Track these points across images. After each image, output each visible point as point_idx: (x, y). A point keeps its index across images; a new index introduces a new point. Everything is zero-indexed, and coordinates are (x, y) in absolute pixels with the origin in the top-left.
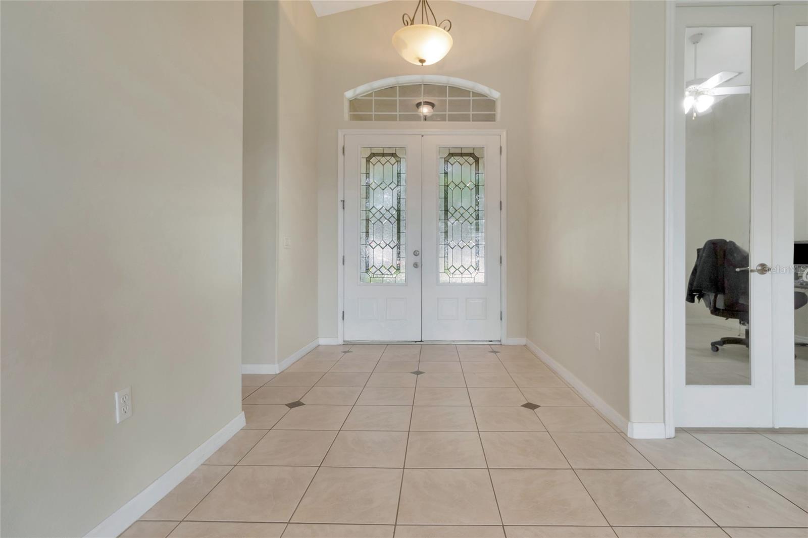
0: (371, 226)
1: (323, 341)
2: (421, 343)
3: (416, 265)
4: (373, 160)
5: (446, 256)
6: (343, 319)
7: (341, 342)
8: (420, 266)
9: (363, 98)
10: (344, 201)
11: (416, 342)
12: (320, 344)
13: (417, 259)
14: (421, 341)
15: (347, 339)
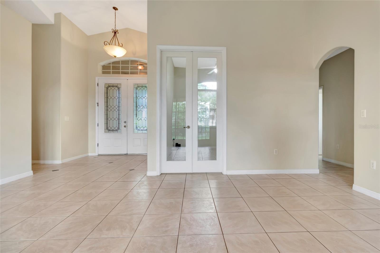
0: (108, 112)
1: (90, 154)
2: (127, 155)
3: (125, 127)
4: (109, 88)
5: (136, 123)
6: (98, 146)
7: (97, 155)
8: (127, 126)
9: (106, 65)
10: (98, 103)
11: (125, 154)
12: (89, 155)
13: (125, 124)
14: (127, 154)
15: (99, 153)
